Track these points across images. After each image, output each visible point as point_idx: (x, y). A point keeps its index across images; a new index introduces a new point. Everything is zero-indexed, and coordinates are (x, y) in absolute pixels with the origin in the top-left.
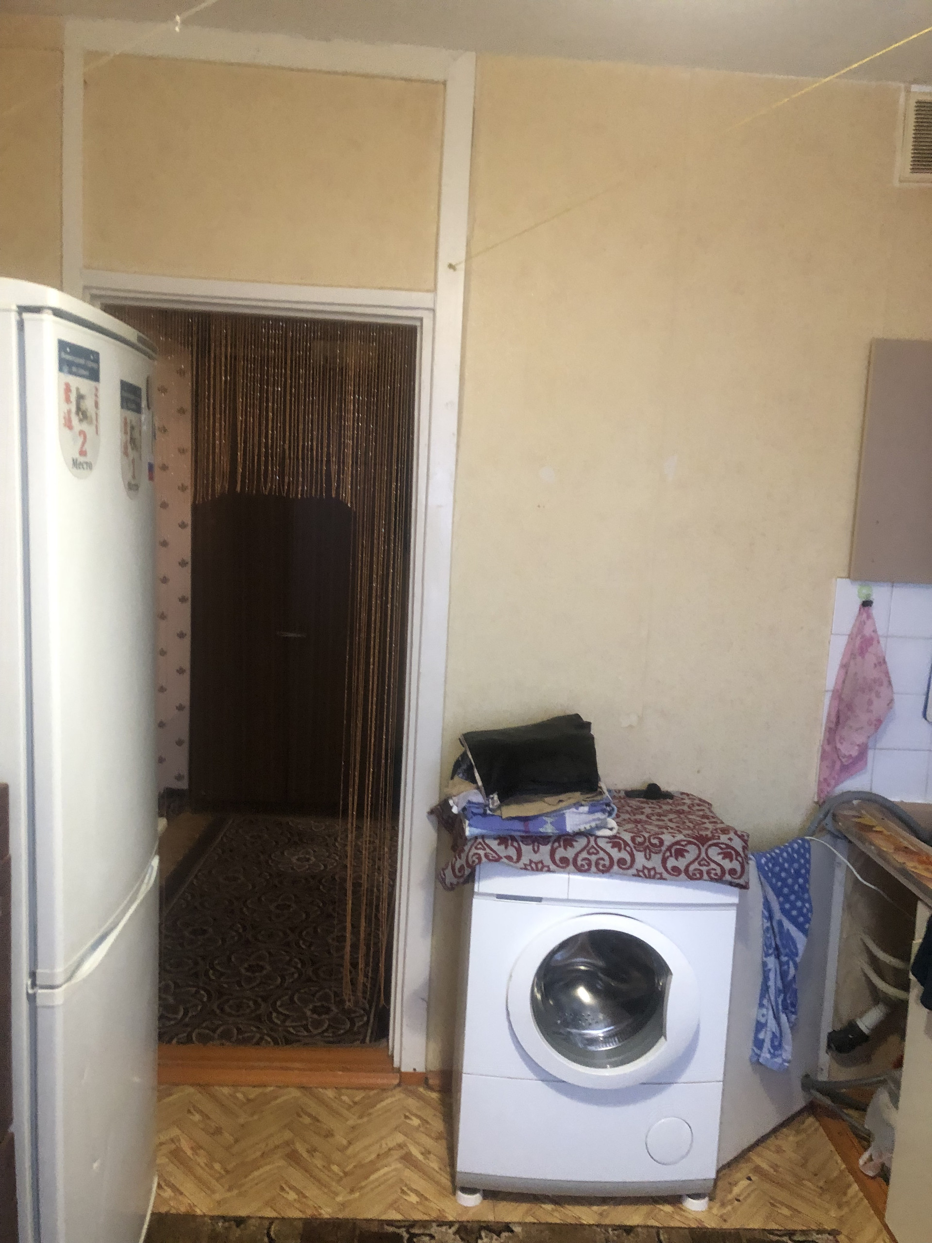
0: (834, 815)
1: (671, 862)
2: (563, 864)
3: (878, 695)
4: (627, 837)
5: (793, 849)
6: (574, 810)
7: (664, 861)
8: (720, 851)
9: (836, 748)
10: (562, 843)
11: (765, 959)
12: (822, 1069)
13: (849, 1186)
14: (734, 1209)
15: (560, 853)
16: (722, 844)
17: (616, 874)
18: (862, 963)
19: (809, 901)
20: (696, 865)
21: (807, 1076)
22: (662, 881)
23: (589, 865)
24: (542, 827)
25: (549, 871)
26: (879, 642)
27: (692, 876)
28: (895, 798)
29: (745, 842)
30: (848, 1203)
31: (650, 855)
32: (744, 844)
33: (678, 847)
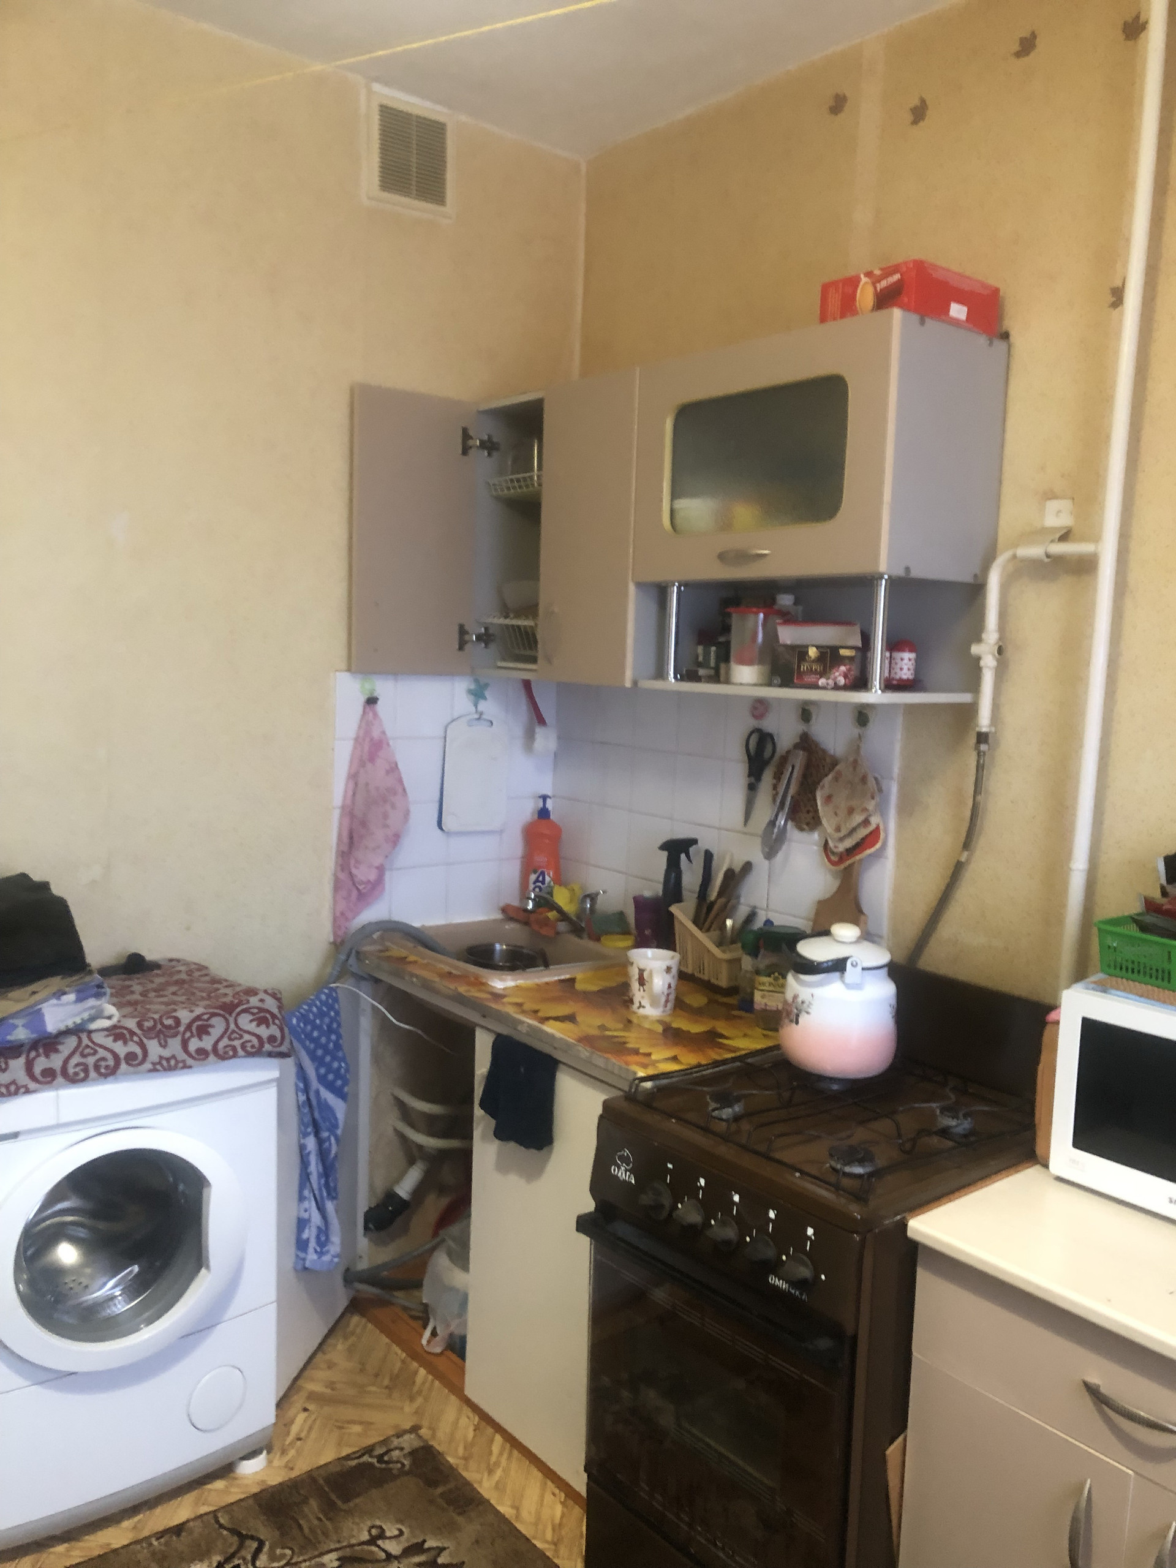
0: (358, 953)
1: (194, 1044)
2: (49, 1077)
3: (393, 806)
4: (131, 1024)
5: (321, 1001)
6: (54, 1001)
7: (185, 1044)
8: (251, 1017)
9: (350, 873)
10: (41, 1051)
11: (302, 1141)
12: (360, 1257)
13: (416, 1373)
14: (299, 1452)
15: (41, 1064)
16: (254, 1008)
17: (125, 1074)
18: (393, 1121)
19: (343, 1059)
20: (225, 1041)
21: (347, 1270)
22: (186, 1070)
23: (86, 1070)
24: (10, 1034)
25: (28, 1091)
26: (388, 745)
27: (223, 1055)
28: (417, 924)
29: (279, 1000)
30: (419, 1392)
31: (166, 1042)
32: (279, 1004)
33: (200, 1023)
